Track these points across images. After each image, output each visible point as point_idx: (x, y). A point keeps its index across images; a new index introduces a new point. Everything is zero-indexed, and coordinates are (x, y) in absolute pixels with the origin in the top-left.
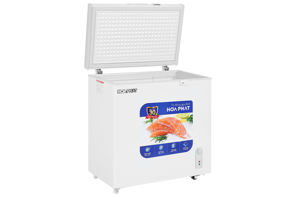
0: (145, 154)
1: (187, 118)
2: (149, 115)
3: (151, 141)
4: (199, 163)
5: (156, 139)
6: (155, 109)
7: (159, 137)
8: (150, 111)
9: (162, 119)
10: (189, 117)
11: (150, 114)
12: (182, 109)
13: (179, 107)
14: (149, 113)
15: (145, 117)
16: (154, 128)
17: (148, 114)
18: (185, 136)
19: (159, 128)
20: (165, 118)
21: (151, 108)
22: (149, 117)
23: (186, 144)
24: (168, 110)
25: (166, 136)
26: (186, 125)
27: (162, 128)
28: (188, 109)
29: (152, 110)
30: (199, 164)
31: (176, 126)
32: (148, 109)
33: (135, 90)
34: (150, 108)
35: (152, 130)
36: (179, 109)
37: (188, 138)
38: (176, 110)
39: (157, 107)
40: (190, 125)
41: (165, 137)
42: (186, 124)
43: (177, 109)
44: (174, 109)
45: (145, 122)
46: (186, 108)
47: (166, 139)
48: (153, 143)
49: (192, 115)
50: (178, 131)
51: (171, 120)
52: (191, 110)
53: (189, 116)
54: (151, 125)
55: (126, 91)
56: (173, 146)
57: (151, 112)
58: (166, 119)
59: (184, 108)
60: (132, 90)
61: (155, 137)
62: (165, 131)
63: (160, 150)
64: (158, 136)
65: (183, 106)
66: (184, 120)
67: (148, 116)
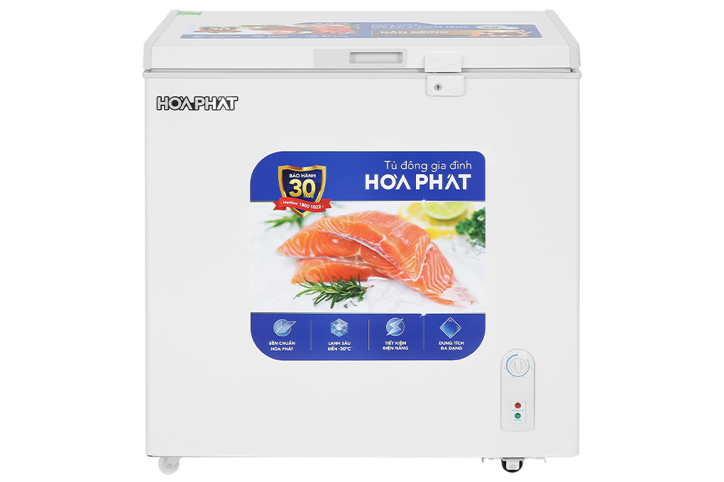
0: (270, 343)
1: (456, 224)
2: (288, 195)
3: (298, 295)
4: (518, 410)
5: (319, 294)
6: (311, 176)
7: (329, 285)
8: (292, 182)
9: (345, 217)
10: (470, 217)
11: (292, 193)
12: (436, 186)
13: (418, 176)
14: (289, 188)
15: (272, 205)
16: (310, 250)
17: (284, 194)
18: (446, 295)
19: (330, 252)
20: (356, 214)
21: (297, 173)
22: (289, 205)
23: (452, 326)
24: (372, 186)
25: (363, 284)
26: (454, 250)
27: (342, 250)
28: (465, 187)
29: (302, 180)
30: (518, 416)
31: (407, 250)
32: (286, 173)
33: (228, 102)
34: (292, 172)
35: (302, 257)
36: (418, 184)
37: (464, 303)
38: (408, 188)
39: (324, 169)
40: (472, 254)
41: (359, 289)
42: (452, 246)
43: (412, 182)
44: (398, 181)
45: (273, 224)
46: (452, 179)
47: (361, 298)
48: (307, 304)
49: (482, 213)
50: (418, 269)
51: (381, 224)
52: (476, 191)
53: (466, 212)
54: (298, 236)
55: (193, 105)
56: (393, 328)
57: (296, 184)
58: (360, 217)
59: (445, 181)
60: (218, 102)
61: (312, 284)
62: (357, 264)
63: (335, 338)
64: (327, 281)
65: (440, 171)
66: (443, 228)
67: (285, 199)
